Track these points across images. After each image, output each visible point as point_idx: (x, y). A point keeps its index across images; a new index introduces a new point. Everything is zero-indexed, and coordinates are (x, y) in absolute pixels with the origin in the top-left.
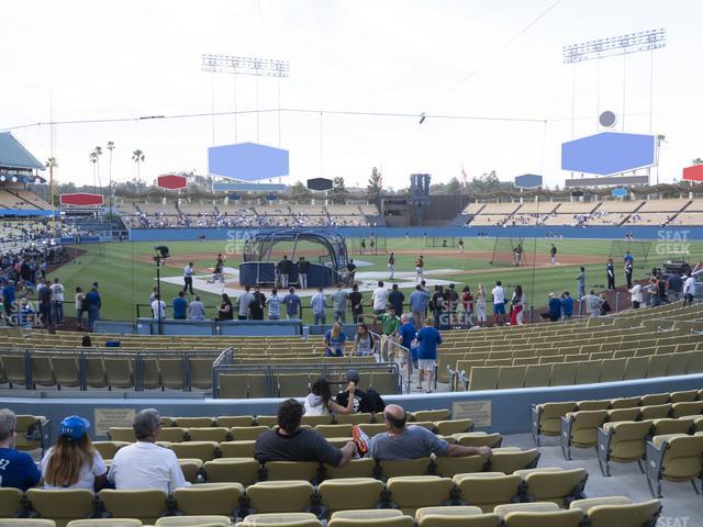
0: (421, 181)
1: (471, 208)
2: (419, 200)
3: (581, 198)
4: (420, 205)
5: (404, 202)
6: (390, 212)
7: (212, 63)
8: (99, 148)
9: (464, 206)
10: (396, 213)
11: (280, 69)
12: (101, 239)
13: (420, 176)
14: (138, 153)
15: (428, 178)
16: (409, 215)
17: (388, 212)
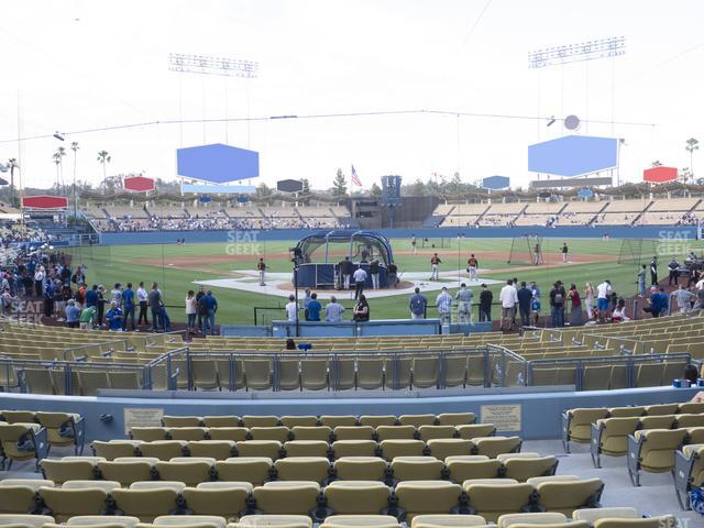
0: (393, 184)
1: (441, 210)
2: (391, 201)
3: (548, 199)
4: (391, 206)
5: (375, 204)
6: (361, 213)
7: (179, 62)
8: (62, 149)
9: (434, 207)
10: (368, 214)
11: (248, 69)
12: (70, 243)
13: (391, 178)
14: (104, 154)
15: (399, 179)
16: (380, 217)
17: (359, 214)
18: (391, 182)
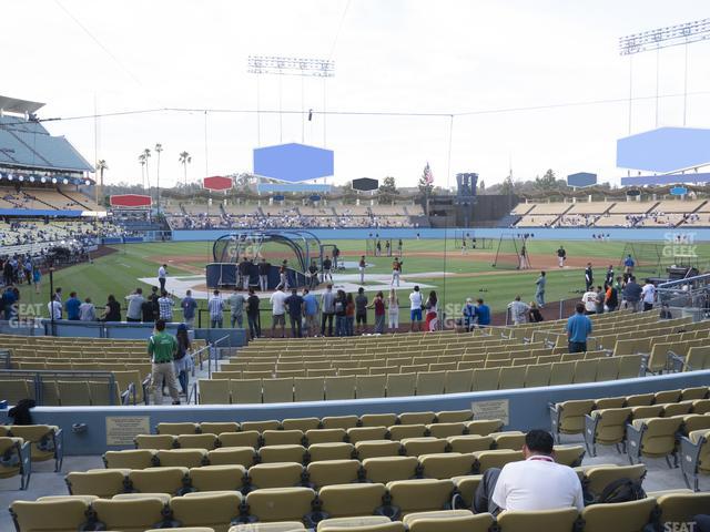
0: (468, 182)
1: (521, 209)
2: (464, 200)
3: (638, 197)
4: (466, 205)
5: (450, 203)
6: (435, 212)
8: (147, 151)
9: (514, 205)
10: (442, 213)
11: (325, 68)
12: (145, 238)
13: (466, 176)
14: (185, 155)
15: (474, 177)
16: (455, 216)
17: (432, 213)
18: (466, 179)
